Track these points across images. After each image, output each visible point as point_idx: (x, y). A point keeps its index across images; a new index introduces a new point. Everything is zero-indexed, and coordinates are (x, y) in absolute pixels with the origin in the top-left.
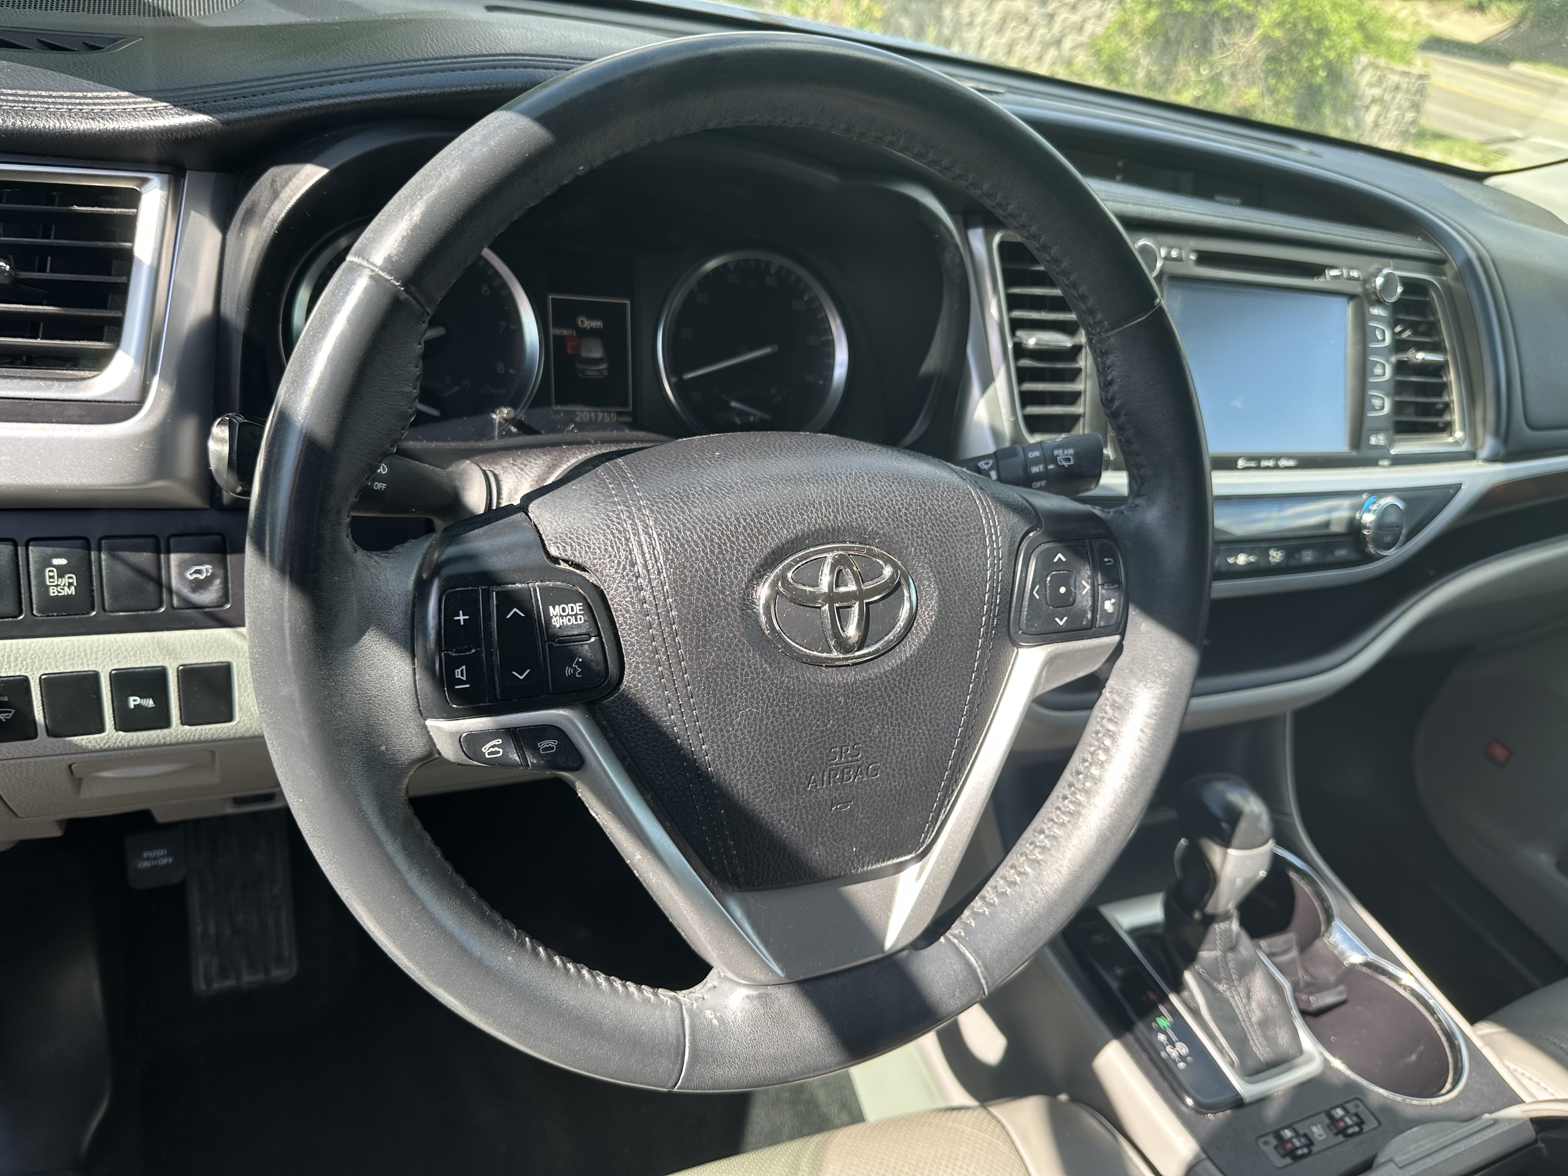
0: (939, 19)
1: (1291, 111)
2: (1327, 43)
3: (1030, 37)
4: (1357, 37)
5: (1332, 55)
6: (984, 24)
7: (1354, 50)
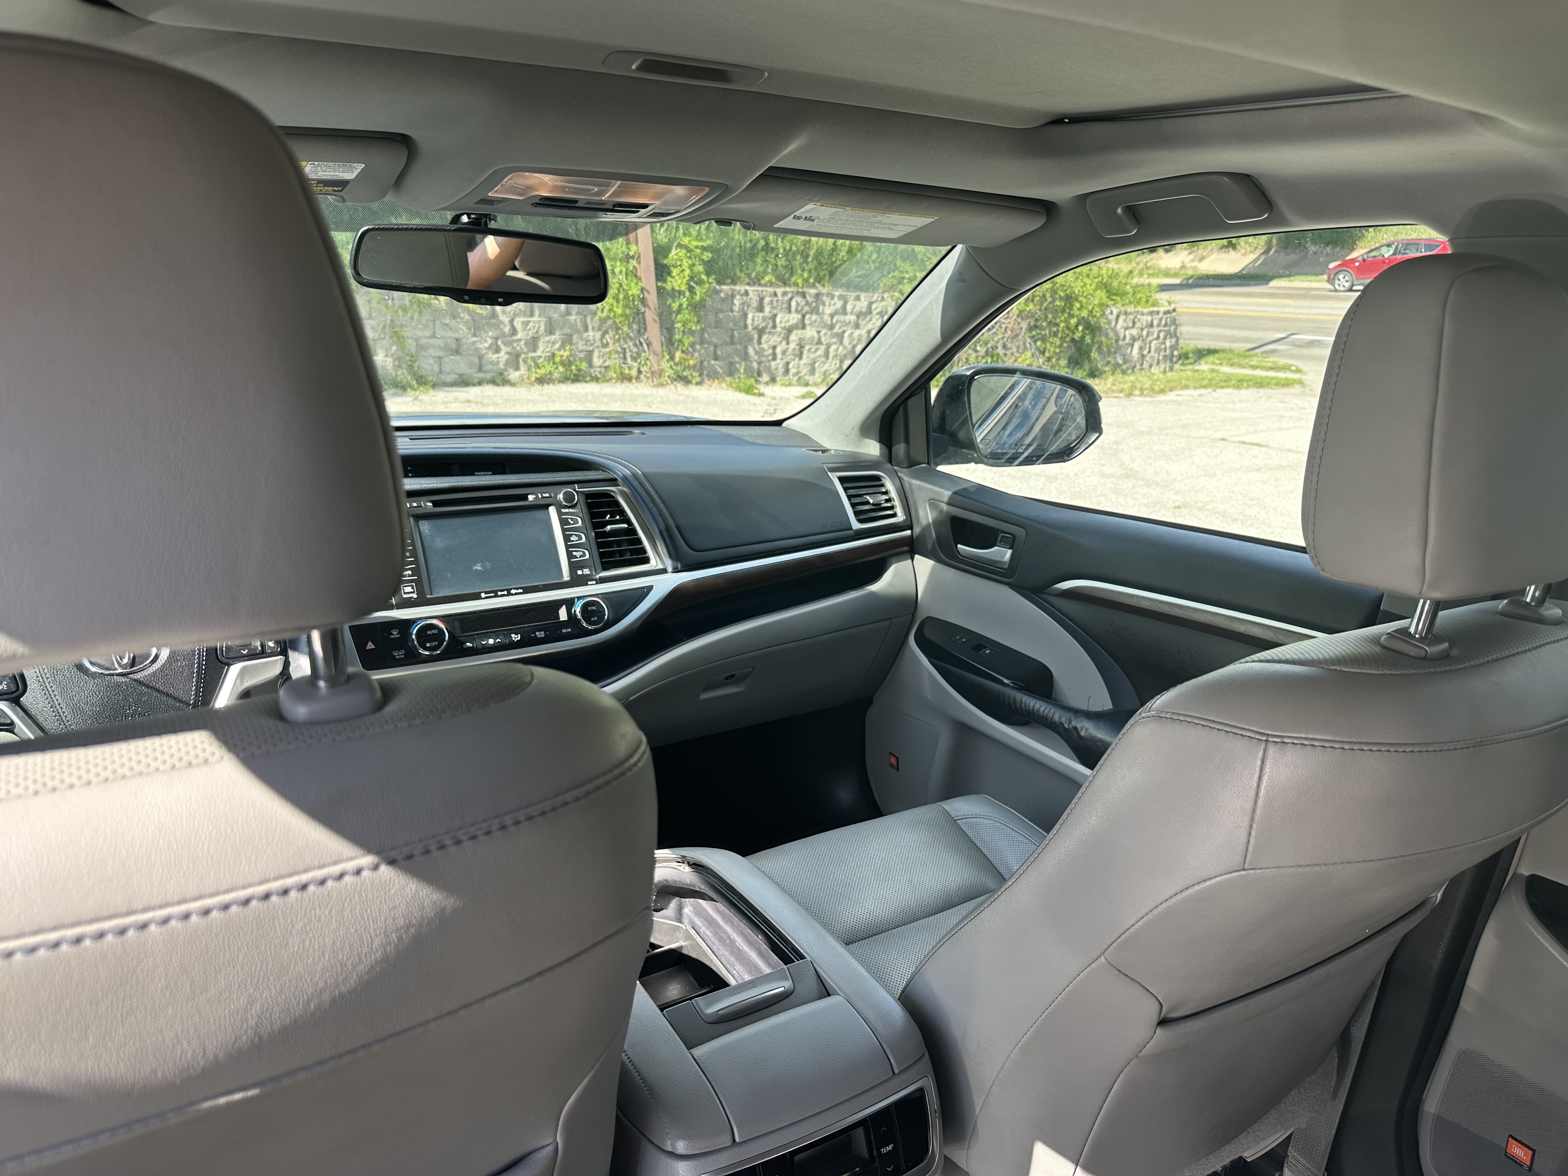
0: (746, 357)
1: (1063, 362)
2: (1078, 305)
3: (826, 355)
4: (1102, 294)
5: (1084, 313)
6: (784, 353)
7: (1102, 305)
